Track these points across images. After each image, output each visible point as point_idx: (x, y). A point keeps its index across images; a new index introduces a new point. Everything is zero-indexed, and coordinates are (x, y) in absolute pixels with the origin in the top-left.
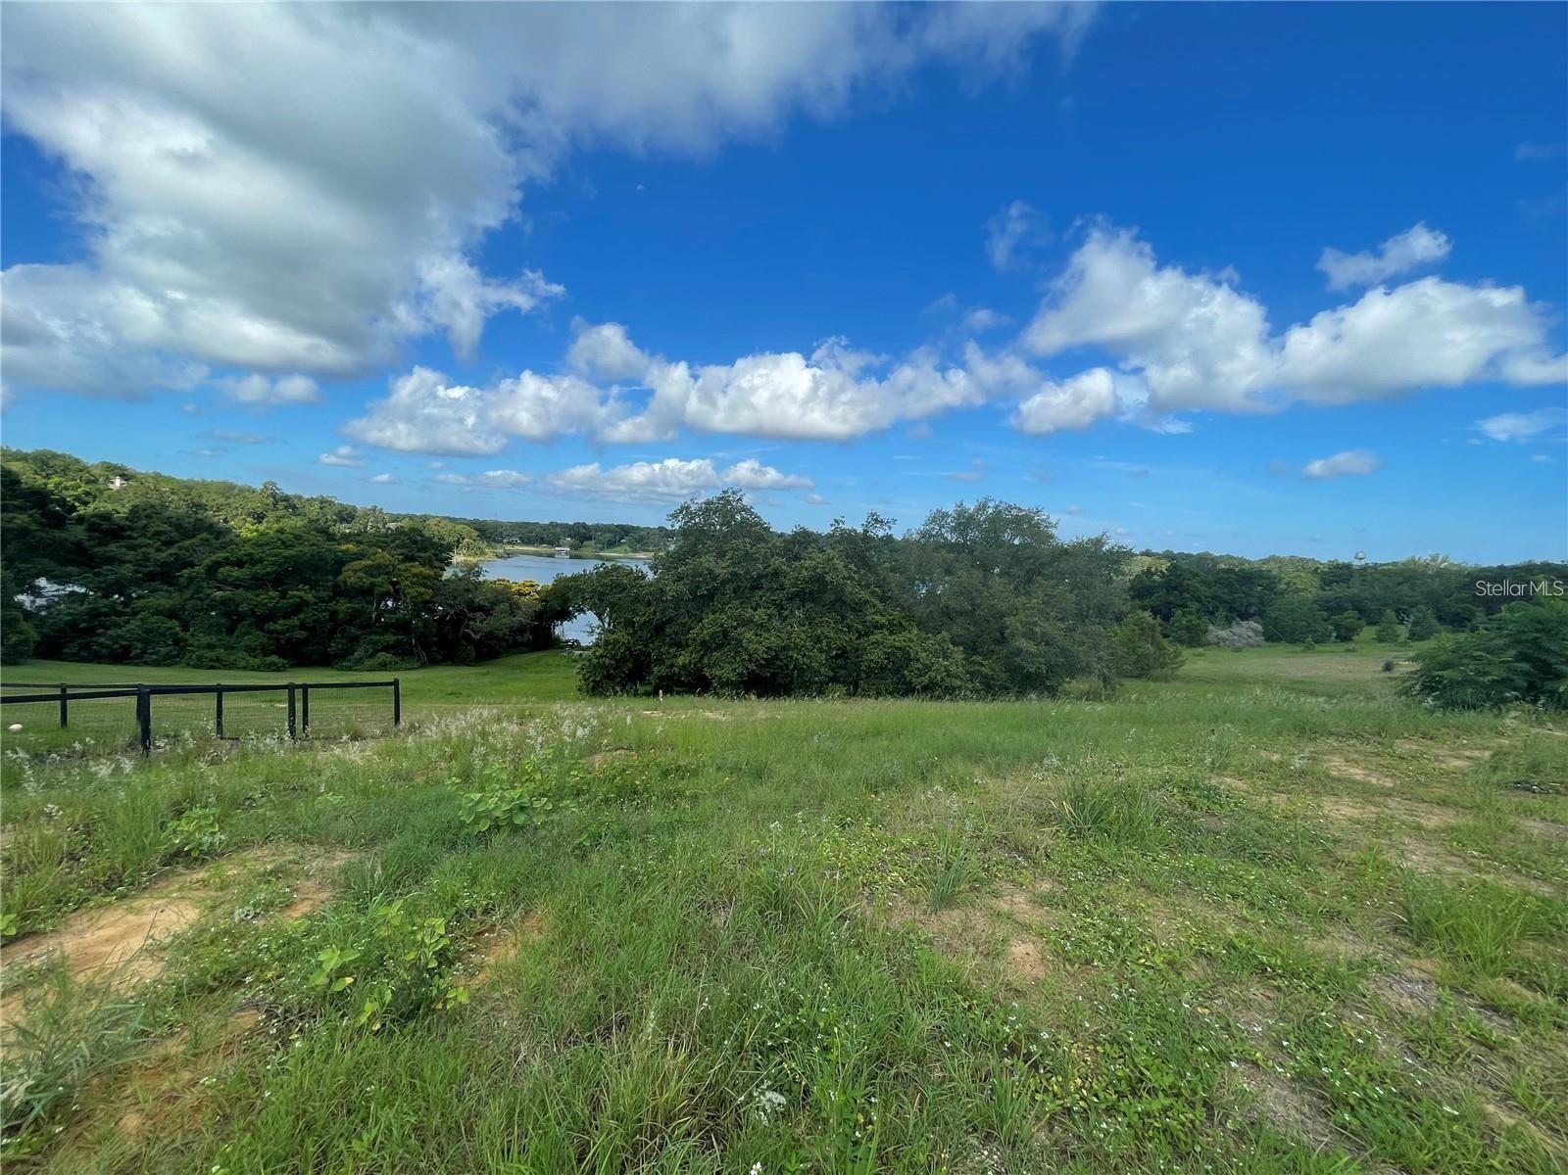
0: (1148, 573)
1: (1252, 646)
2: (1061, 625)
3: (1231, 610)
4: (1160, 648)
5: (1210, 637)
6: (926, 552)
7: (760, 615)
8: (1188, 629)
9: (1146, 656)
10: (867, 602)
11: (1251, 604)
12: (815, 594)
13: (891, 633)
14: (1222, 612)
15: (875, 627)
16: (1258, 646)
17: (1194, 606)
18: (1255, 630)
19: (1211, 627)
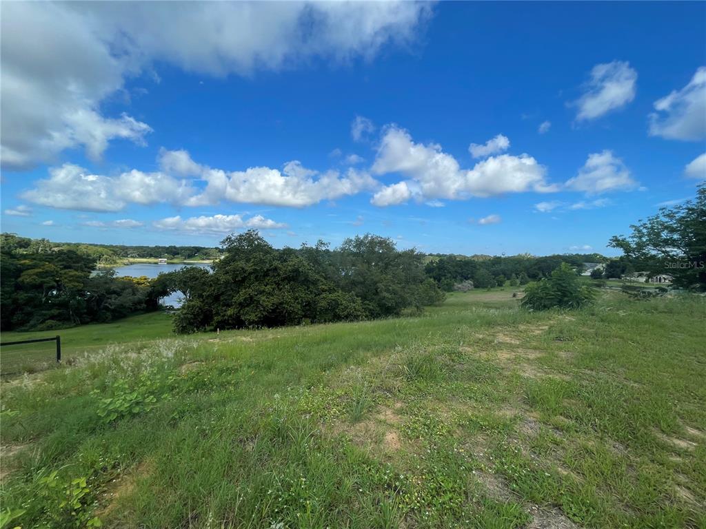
0: (432, 263)
1: (469, 290)
2: (399, 286)
3: (462, 276)
4: (437, 293)
5: (455, 288)
6: (343, 256)
7: (268, 288)
8: (447, 285)
9: (433, 297)
10: (318, 280)
11: (469, 274)
12: (295, 277)
13: (330, 294)
14: (459, 278)
15: (323, 291)
16: (472, 290)
17: (449, 275)
18: (471, 284)
19: (455, 284)
